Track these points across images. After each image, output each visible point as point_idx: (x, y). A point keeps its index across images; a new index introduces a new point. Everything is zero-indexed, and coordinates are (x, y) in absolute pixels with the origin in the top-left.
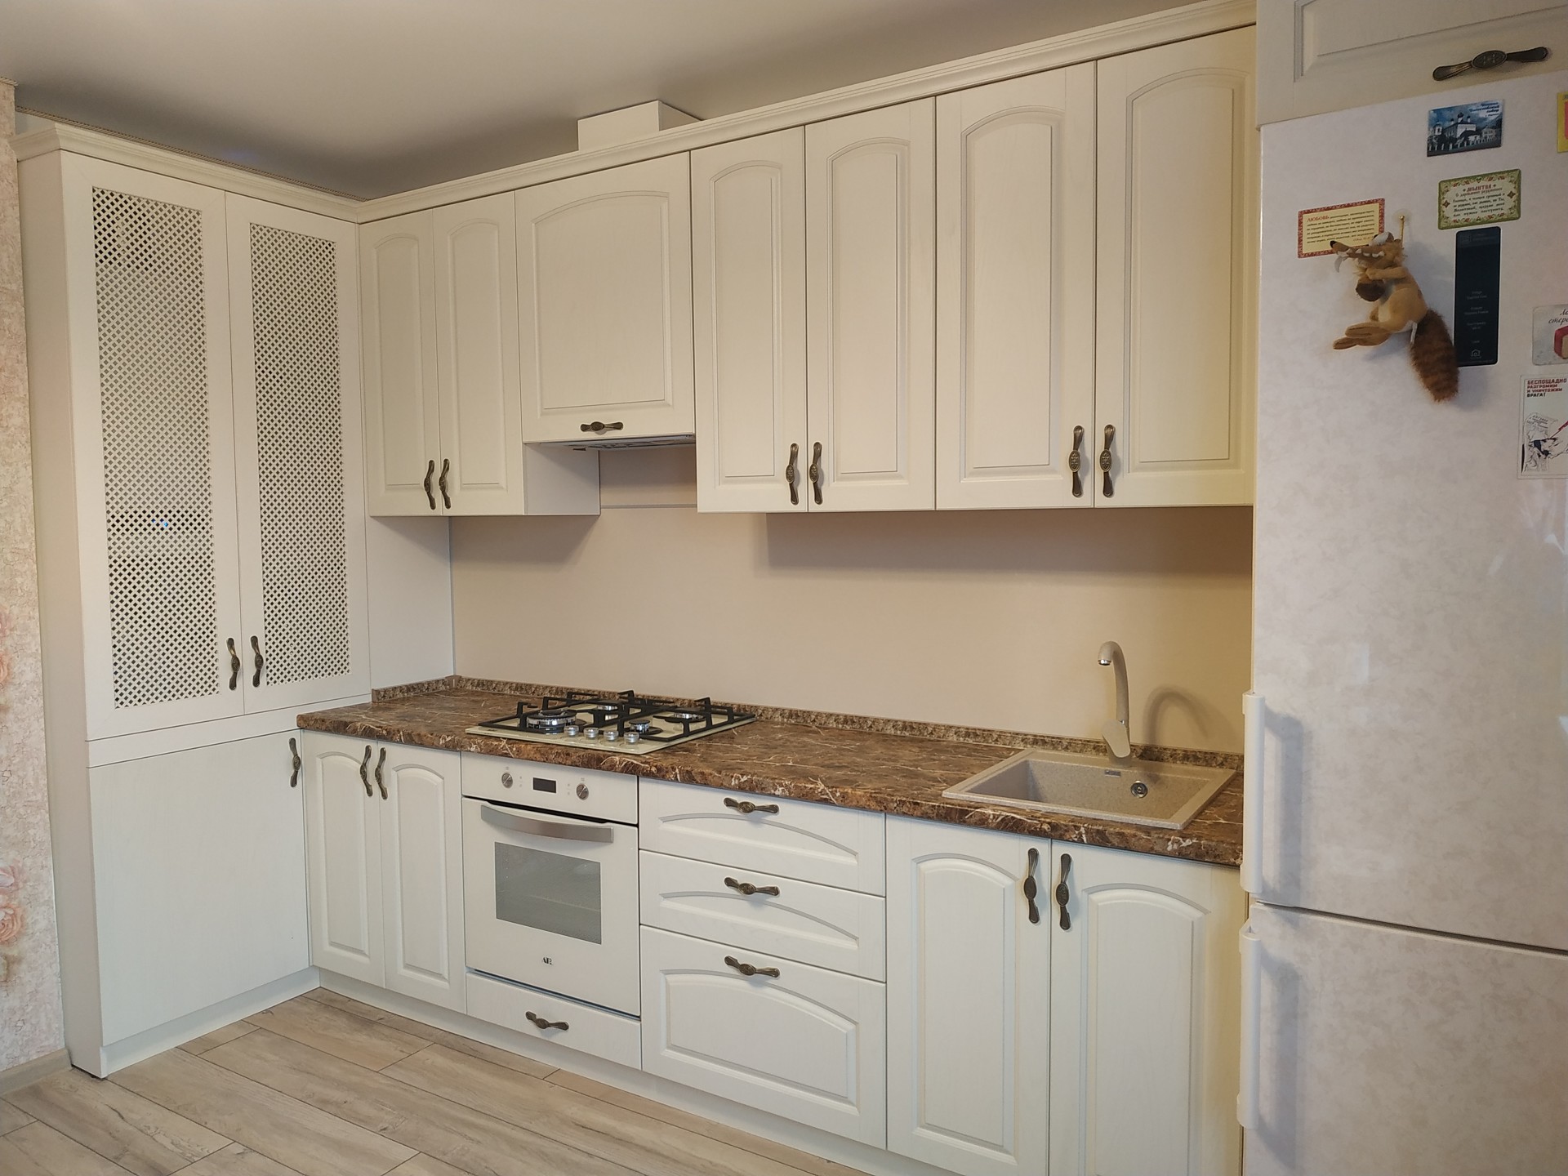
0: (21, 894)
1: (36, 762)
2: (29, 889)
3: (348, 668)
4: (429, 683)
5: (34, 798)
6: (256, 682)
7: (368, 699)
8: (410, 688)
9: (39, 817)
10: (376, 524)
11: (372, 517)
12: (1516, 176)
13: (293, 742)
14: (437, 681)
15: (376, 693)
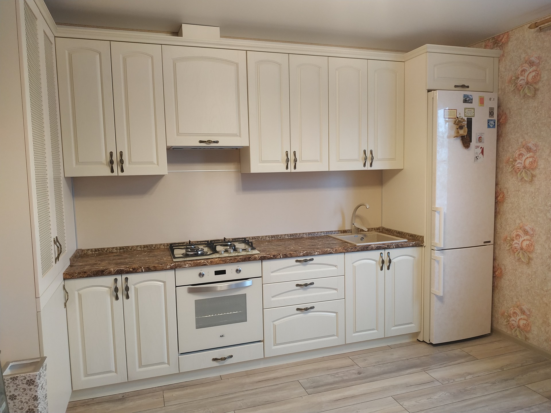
7: (69, 263)
11: (65, 177)
12: (474, 109)
13: (64, 287)
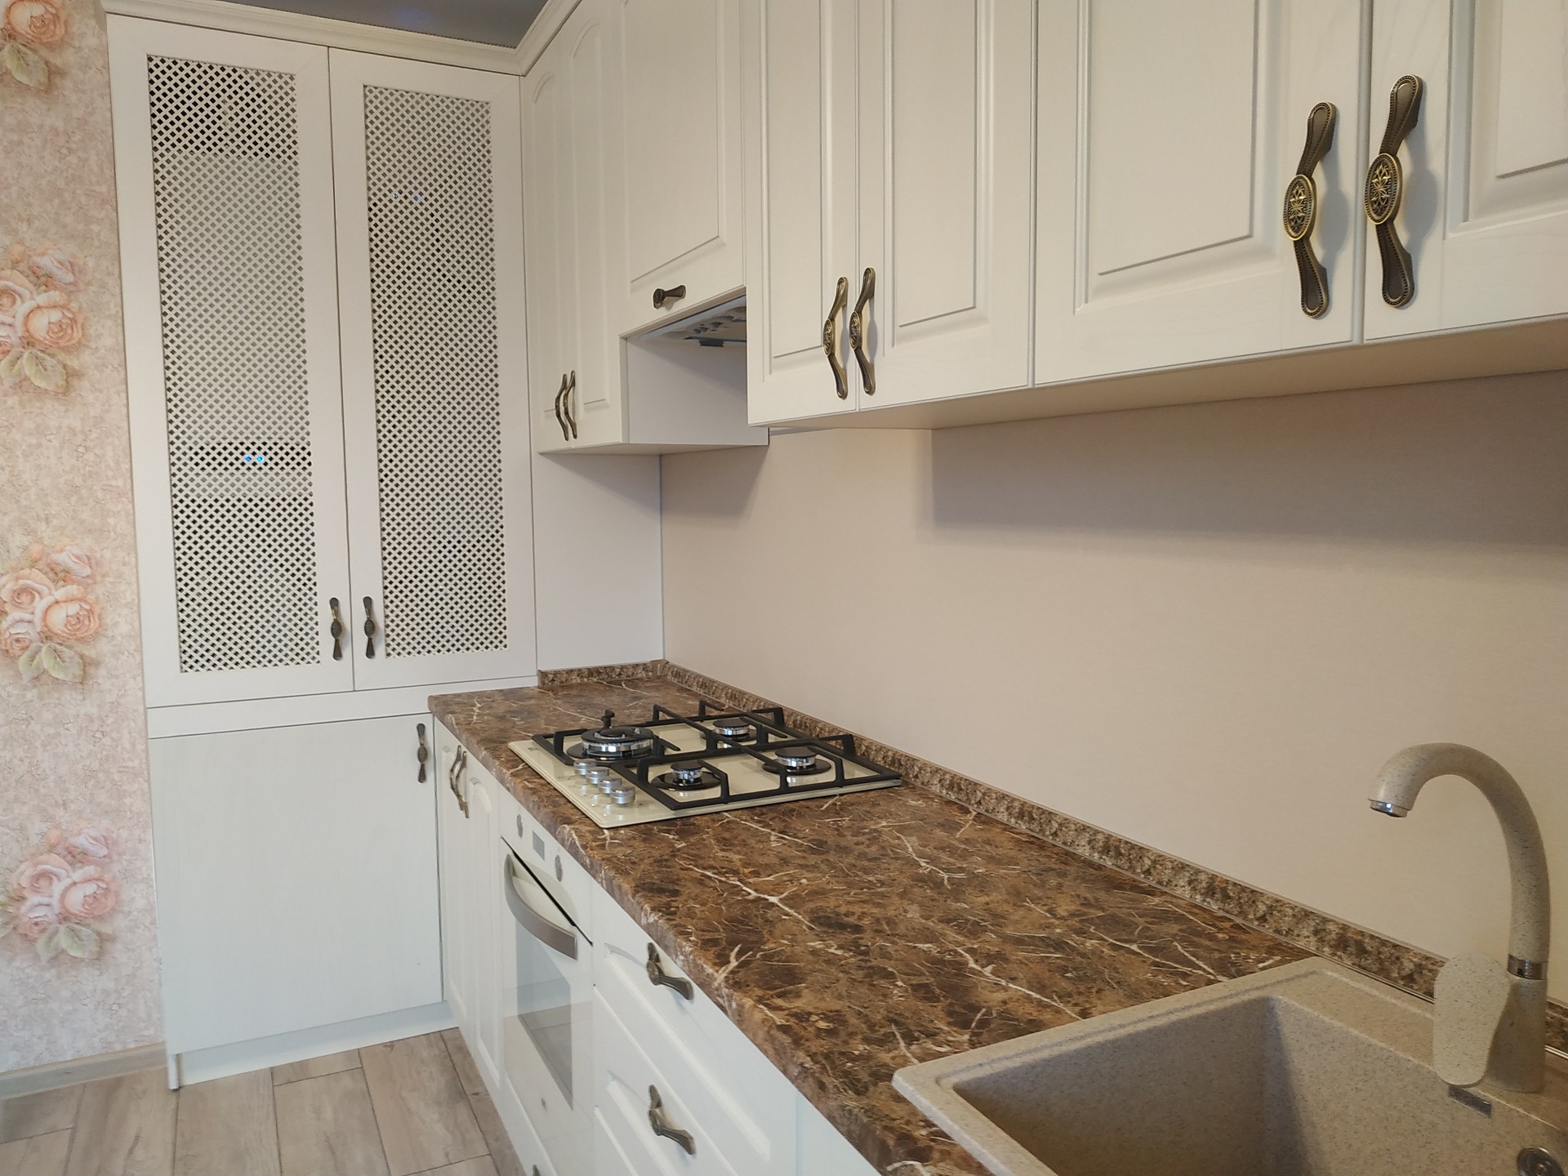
0: (116, 868)
1: (133, 725)
2: (125, 863)
3: (505, 642)
4: (622, 668)
5: (130, 764)
6: (370, 652)
7: (534, 682)
8: (593, 672)
9: (136, 785)
10: (544, 460)
11: (541, 454)
13: (421, 729)
14: (636, 666)
15: (543, 675)
